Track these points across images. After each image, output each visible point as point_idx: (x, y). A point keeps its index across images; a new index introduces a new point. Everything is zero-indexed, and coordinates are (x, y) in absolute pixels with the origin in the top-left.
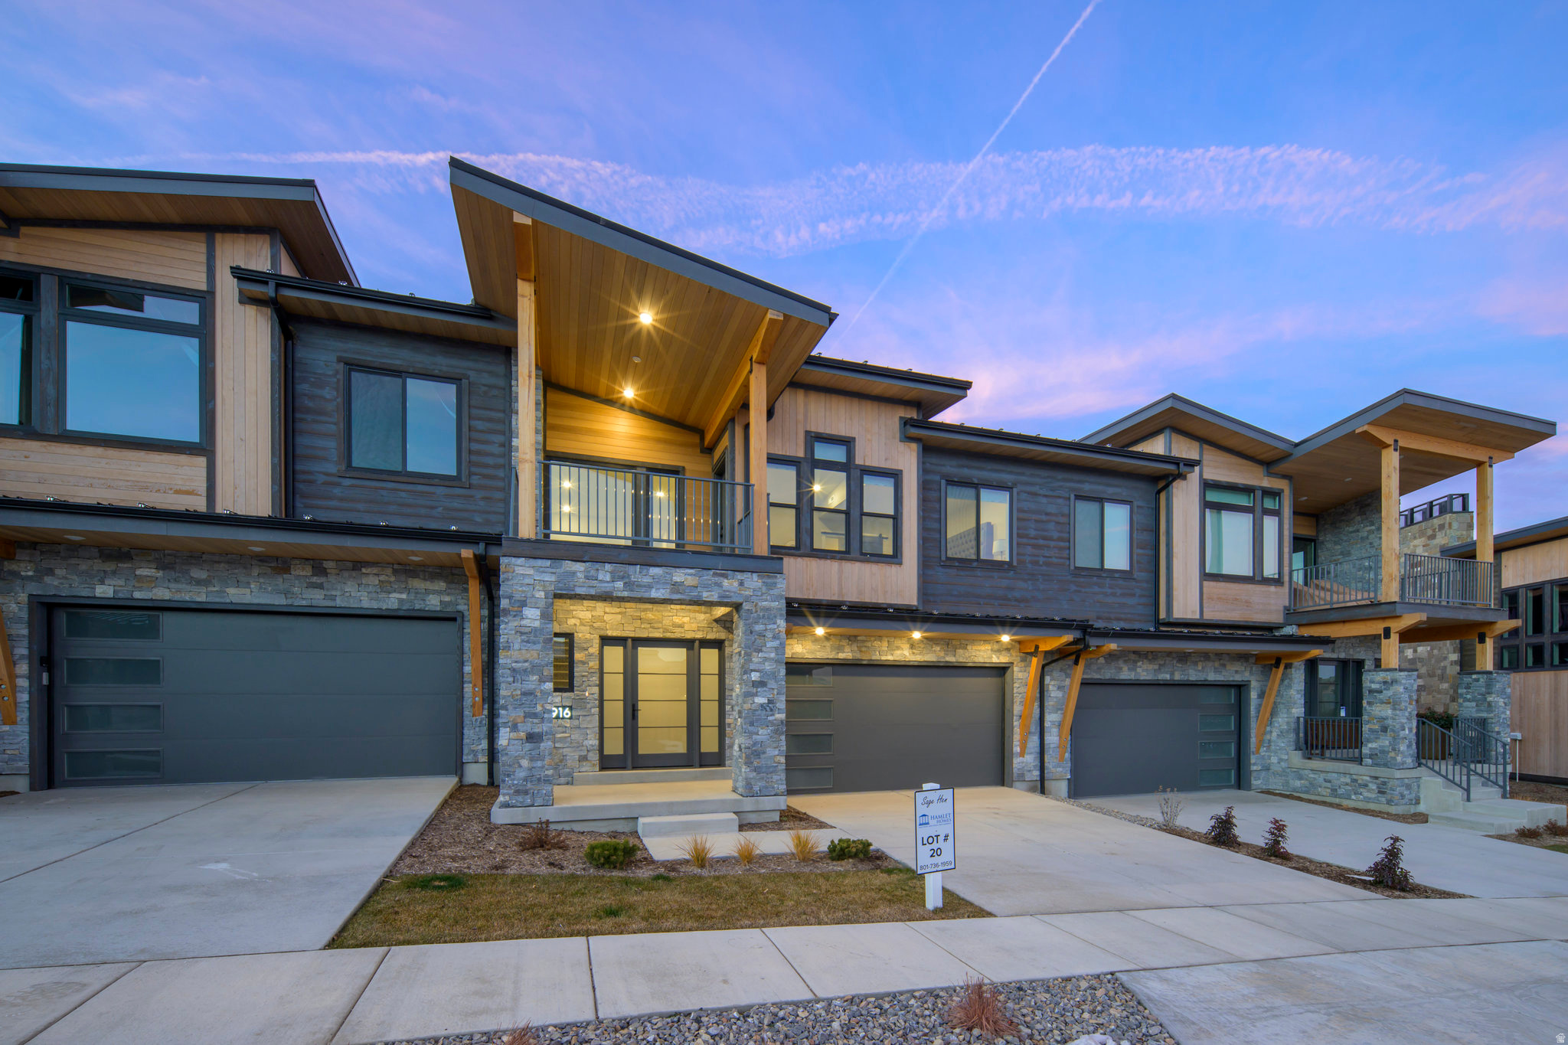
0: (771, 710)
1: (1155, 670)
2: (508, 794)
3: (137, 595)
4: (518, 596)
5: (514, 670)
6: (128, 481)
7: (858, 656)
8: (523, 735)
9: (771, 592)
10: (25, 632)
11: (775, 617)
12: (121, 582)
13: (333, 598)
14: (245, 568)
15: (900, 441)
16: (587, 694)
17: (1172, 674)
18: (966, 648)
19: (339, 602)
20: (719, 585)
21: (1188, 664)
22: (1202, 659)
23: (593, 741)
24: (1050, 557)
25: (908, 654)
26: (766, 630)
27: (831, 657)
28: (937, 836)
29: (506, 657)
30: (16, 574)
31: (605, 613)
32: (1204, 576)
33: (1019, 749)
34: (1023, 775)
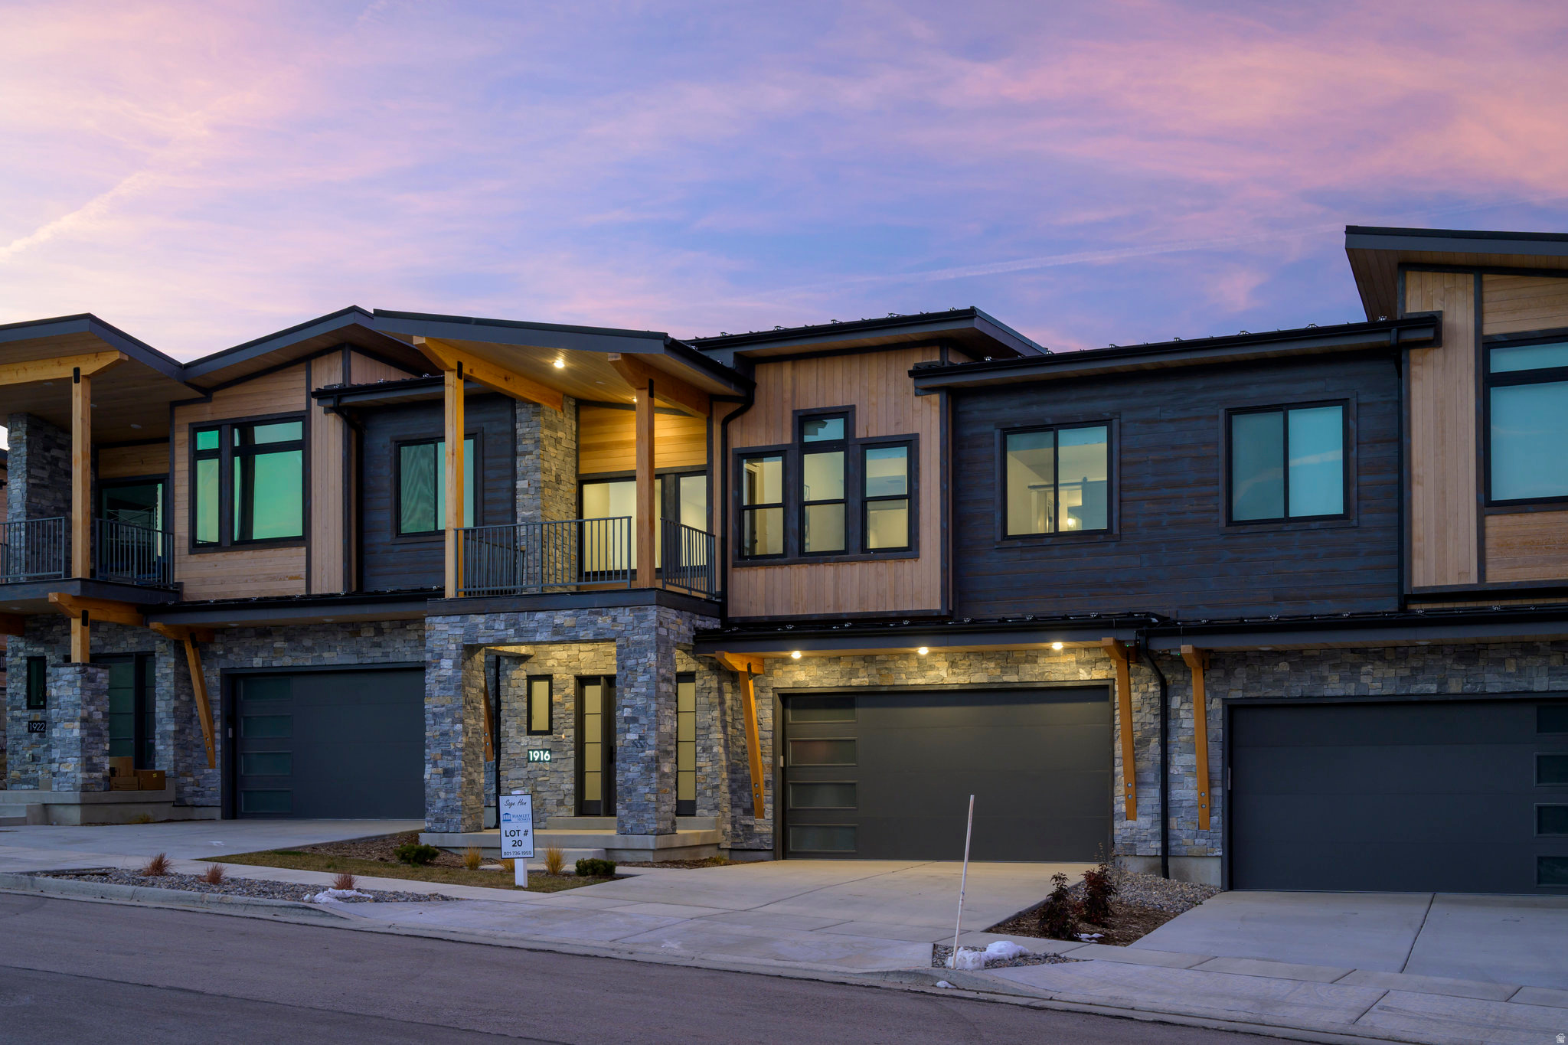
0: (642, 746)
1: (1402, 678)
2: (431, 821)
3: (275, 664)
4: (437, 650)
5: (434, 714)
6: (265, 574)
7: (877, 681)
8: (440, 770)
9: (642, 625)
10: (219, 697)
11: (646, 650)
12: (266, 655)
13: (386, 654)
14: (334, 634)
15: (916, 395)
16: (563, 736)
17: (1442, 683)
18: (1036, 662)
19: (392, 659)
20: (594, 623)
21: (1481, 663)
22: (1518, 653)
23: (569, 786)
24: (1184, 513)
25: (944, 674)
26: (638, 664)
27: (841, 684)
28: (518, 831)
29: (430, 703)
30: (214, 654)
31: (580, 651)
32: (1488, 504)
33: (1124, 808)
34: (1132, 846)
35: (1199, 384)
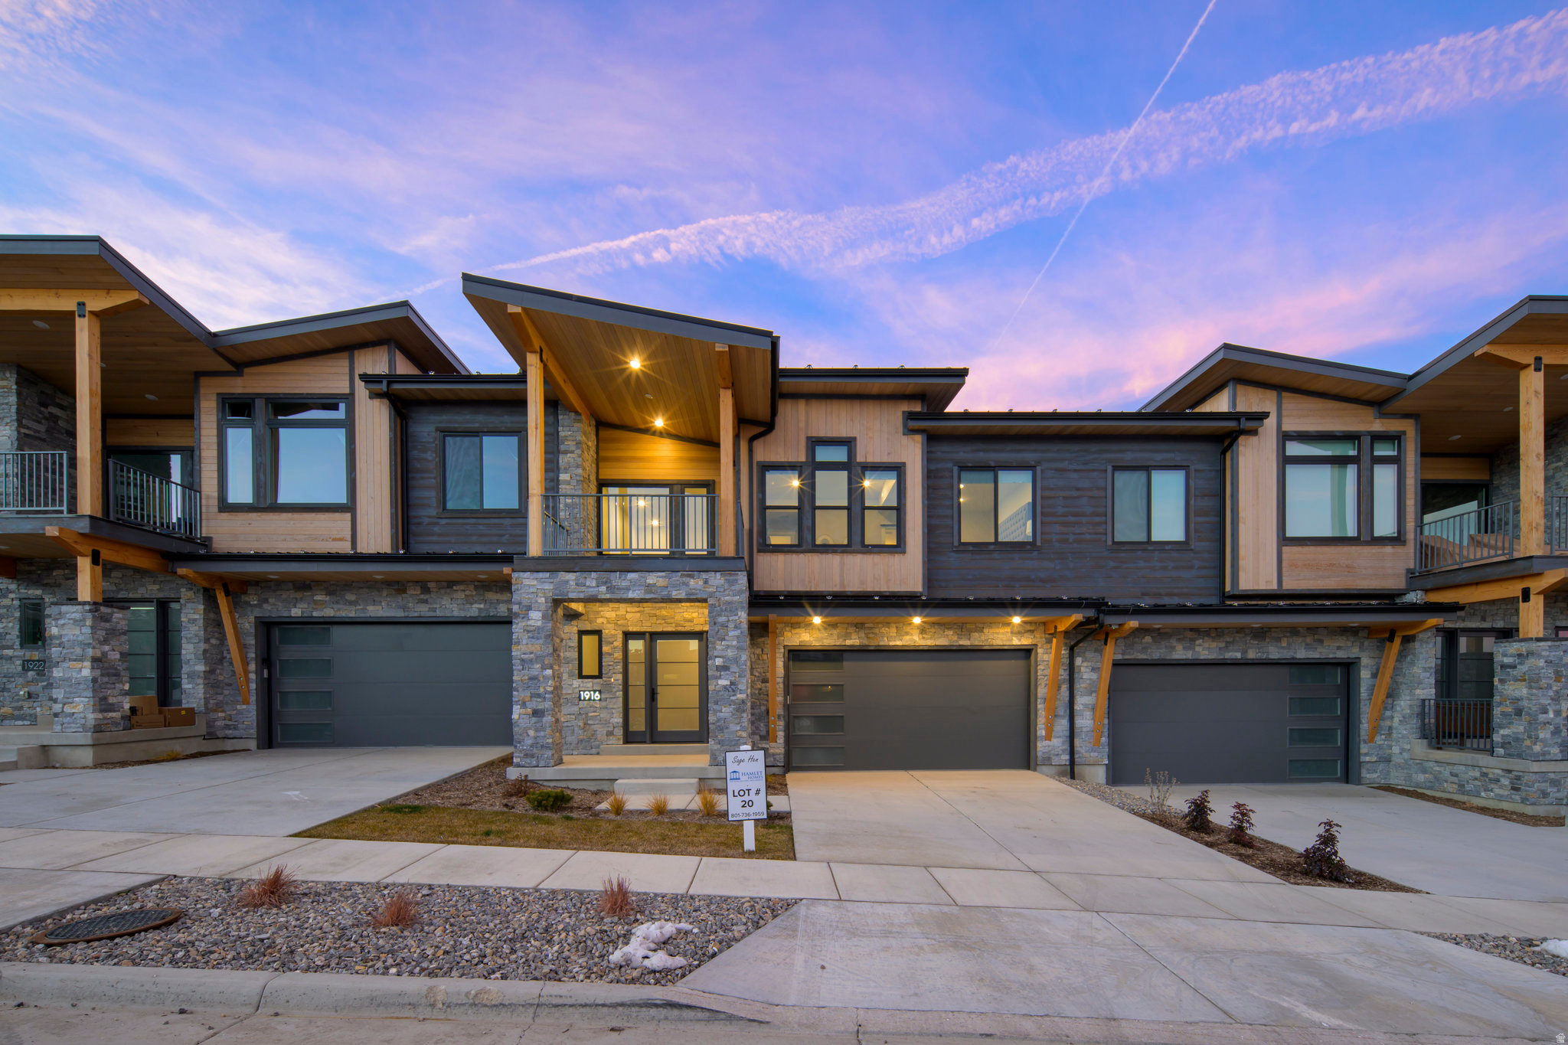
0: (734, 691)
1: (1220, 648)
2: (519, 757)
3: (315, 614)
4: (525, 602)
5: (523, 660)
6: (305, 535)
7: (865, 642)
8: (529, 711)
9: (733, 588)
10: (253, 642)
11: (737, 609)
12: (306, 606)
13: (434, 610)
14: (379, 591)
15: (904, 434)
16: (612, 680)
19: (438, 613)
20: (687, 584)
21: (1267, 640)
23: (618, 719)
24: (1083, 534)
26: (728, 621)
27: (838, 644)
28: (749, 790)
29: (517, 650)
30: (247, 603)
31: (627, 612)
32: (1284, 540)
33: (1044, 733)
34: (1049, 759)
35: (1094, 447)
